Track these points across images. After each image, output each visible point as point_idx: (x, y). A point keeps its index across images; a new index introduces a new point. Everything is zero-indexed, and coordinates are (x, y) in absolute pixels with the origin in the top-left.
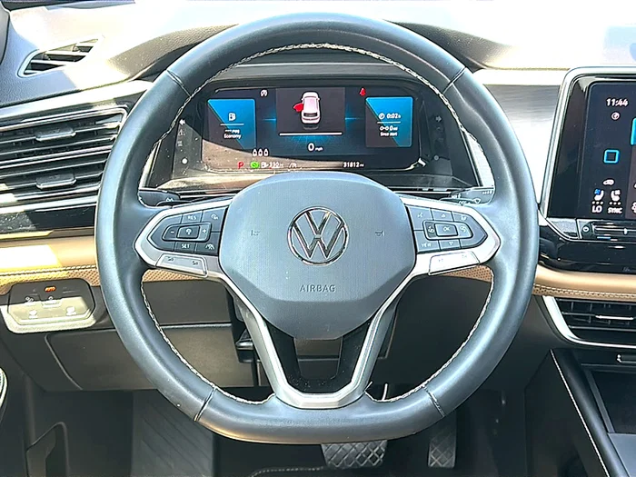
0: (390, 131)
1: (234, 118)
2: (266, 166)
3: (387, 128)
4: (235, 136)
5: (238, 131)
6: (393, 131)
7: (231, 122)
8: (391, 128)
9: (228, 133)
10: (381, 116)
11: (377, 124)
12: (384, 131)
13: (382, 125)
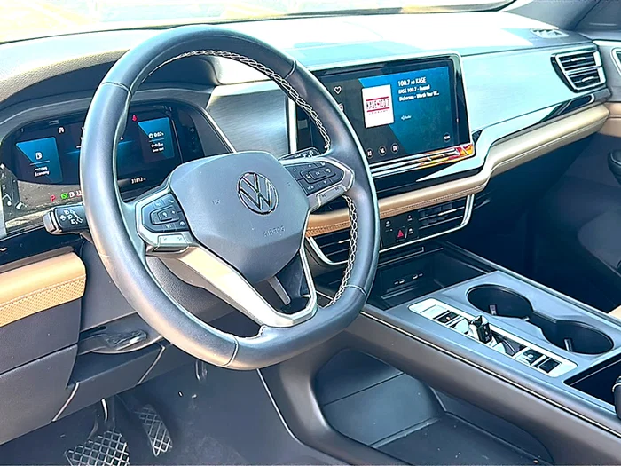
0: (158, 146)
1: (40, 157)
2: (73, 194)
3: (156, 145)
4: (44, 173)
5: (46, 168)
6: (161, 147)
7: (39, 161)
8: (159, 145)
9: (38, 172)
10: (150, 136)
11: (149, 142)
12: (155, 148)
13: (153, 143)
